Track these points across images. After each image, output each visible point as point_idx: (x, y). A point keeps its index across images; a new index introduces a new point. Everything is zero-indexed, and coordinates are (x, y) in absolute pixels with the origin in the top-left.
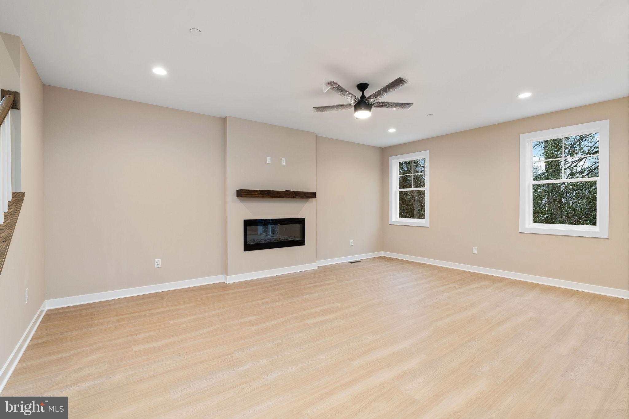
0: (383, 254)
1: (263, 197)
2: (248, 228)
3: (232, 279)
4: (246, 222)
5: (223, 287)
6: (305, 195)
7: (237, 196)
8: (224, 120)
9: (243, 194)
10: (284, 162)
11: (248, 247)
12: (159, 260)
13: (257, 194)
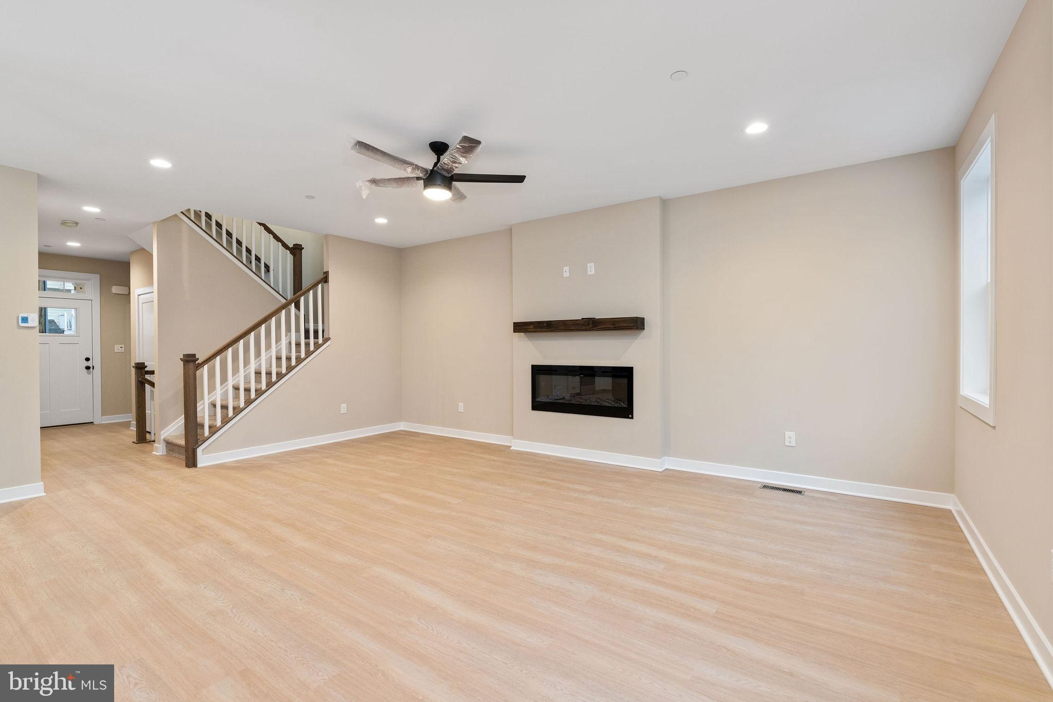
1: (541, 331)
2: (537, 377)
4: (534, 368)
9: (516, 328)
10: (591, 269)
11: (537, 405)
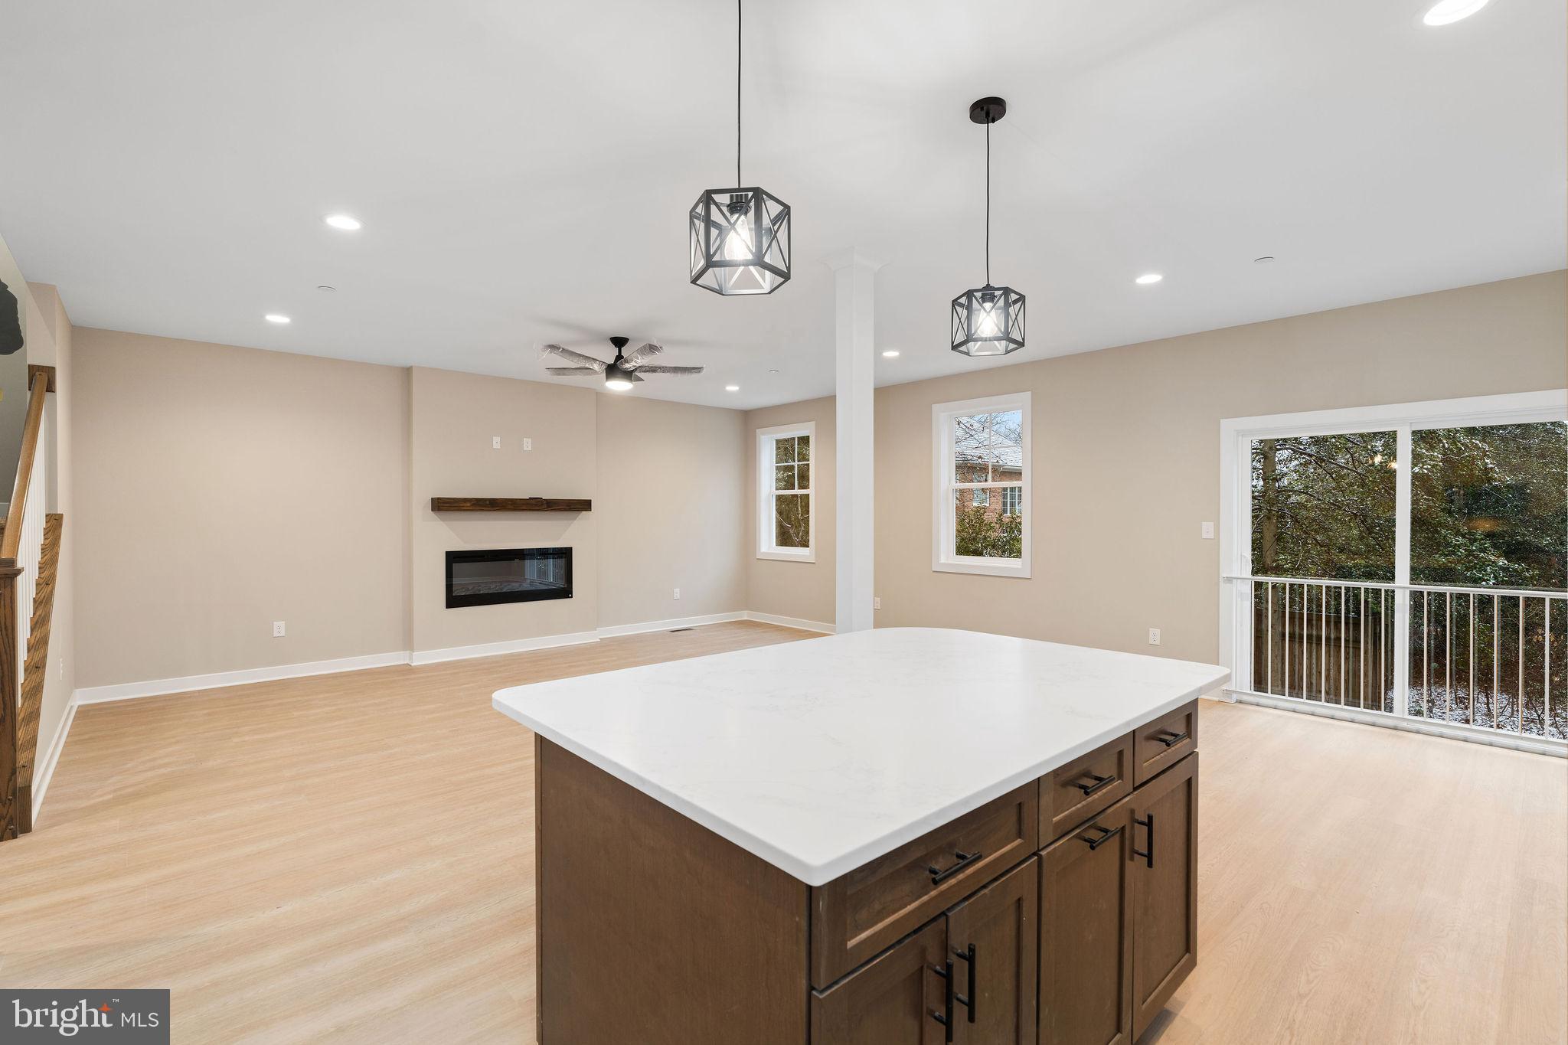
0: (745, 616)
1: (483, 510)
2: (456, 566)
3: (421, 658)
4: (449, 554)
5: (406, 670)
6: (568, 506)
7: (432, 510)
8: (407, 371)
9: (442, 505)
10: (527, 444)
11: (454, 600)
12: (282, 624)
13: (469, 505)
